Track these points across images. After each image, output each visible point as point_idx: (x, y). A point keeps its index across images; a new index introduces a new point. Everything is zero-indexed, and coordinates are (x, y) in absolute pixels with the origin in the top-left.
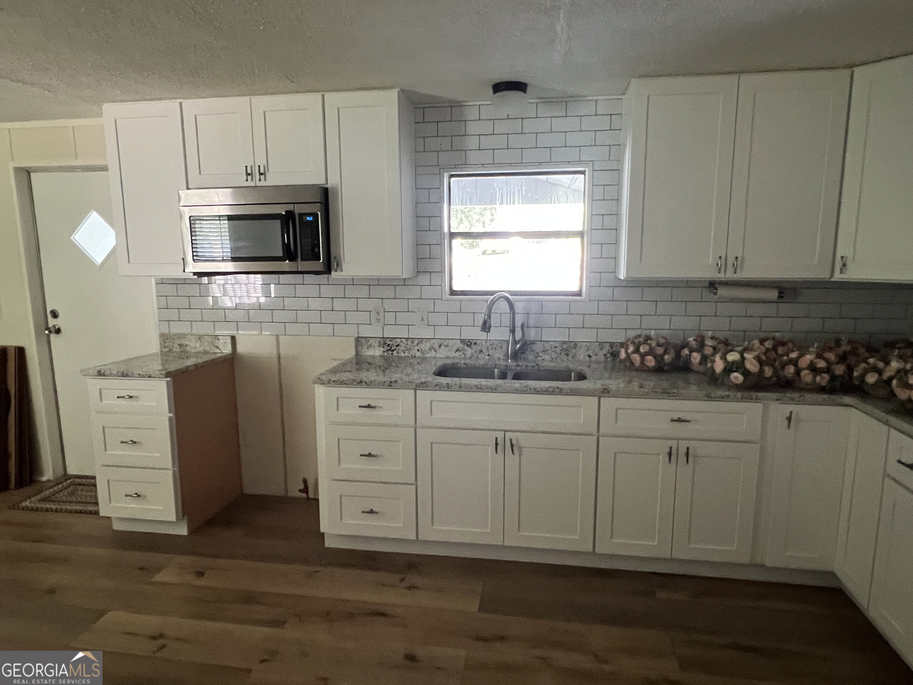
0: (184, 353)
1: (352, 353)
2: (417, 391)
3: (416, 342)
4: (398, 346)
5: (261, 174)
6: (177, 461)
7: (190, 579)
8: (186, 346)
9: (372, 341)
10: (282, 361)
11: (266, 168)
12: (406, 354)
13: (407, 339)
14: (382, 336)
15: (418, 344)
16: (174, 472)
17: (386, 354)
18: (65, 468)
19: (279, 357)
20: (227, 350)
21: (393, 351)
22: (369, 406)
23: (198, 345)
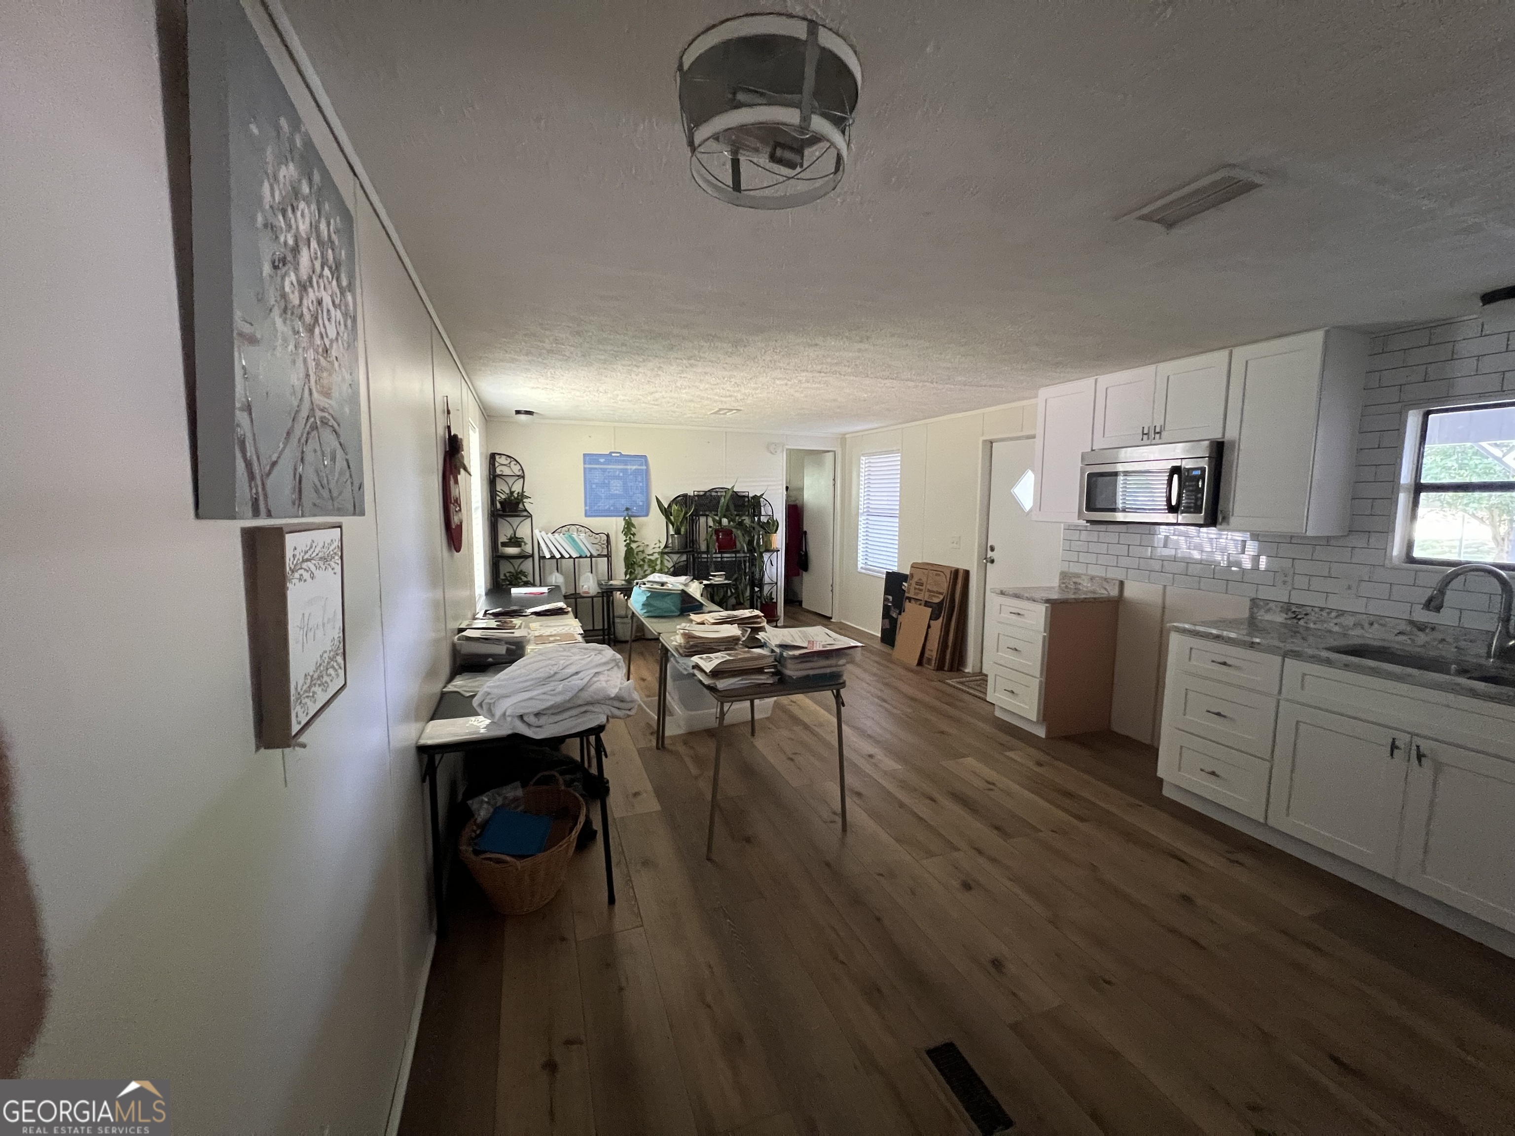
0: (1077, 590)
1: (1246, 614)
2: (1286, 659)
3: (1334, 614)
4: (1306, 614)
5: (1155, 433)
6: (1044, 673)
7: (1031, 764)
8: (1080, 584)
9: (1272, 605)
10: (1167, 611)
11: (1163, 428)
12: (1318, 626)
13: (1322, 609)
14: (1287, 601)
15: (1336, 617)
16: (1041, 681)
17: (1289, 622)
18: (981, 669)
19: (1164, 607)
20: (1114, 592)
21: (1300, 619)
22: (1224, 664)
23: (1089, 585)
